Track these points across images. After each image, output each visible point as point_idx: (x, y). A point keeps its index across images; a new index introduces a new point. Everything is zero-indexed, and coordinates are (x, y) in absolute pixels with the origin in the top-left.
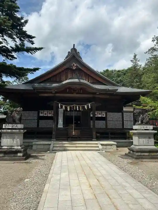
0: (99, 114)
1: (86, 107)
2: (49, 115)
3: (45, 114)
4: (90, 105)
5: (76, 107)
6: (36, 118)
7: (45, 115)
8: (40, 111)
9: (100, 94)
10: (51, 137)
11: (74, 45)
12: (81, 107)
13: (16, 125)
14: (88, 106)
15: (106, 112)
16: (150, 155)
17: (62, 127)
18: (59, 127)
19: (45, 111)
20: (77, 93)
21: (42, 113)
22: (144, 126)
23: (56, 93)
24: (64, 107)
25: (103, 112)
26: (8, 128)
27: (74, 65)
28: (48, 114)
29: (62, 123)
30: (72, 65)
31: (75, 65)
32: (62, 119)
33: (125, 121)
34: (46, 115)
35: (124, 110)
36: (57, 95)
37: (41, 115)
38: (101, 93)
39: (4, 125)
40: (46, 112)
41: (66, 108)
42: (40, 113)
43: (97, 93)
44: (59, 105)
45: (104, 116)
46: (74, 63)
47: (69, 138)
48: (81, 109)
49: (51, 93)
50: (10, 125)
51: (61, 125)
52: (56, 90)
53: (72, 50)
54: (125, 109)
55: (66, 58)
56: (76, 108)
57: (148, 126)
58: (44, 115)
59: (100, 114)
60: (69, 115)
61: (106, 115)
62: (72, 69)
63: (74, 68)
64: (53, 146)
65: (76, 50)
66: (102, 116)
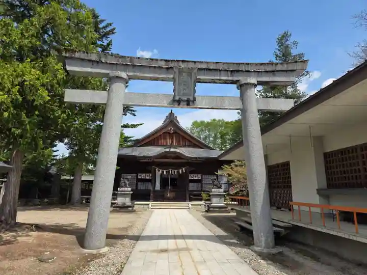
0: (194, 177)
1: (180, 171)
2: (147, 178)
4: (184, 170)
6: (135, 181)
12: (176, 171)
14: (182, 171)
17: (159, 189)
18: (156, 189)
21: (140, 176)
24: (161, 171)
25: (198, 175)
26: (122, 190)
27: (171, 129)
31: (173, 129)
32: (160, 181)
34: (145, 178)
37: (139, 177)
40: (144, 175)
41: (163, 172)
44: (157, 170)
45: (200, 179)
46: (171, 127)
47: (165, 199)
48: (176, 173)
51: (158, 186)
53: (170, 114)
55: (164, 122)
56: (172, 172)
58: (143, 178)
59: (196, 177)
61: (202, 178)
62: (169, 133)
63: (172, 132)
64: (151, 206)
65: (174, 114)
66: (198, 179)
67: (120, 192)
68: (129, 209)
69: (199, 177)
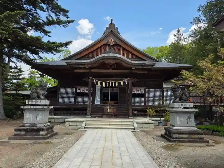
1: (122, 83)
3: (83, 90)
4: (126, 81)
5: (112, 83)
6: (74, 95)
8: (78, 87)
9: (136, 69)
10: (87, 114)
11: (112, 20)
12: (116, 83)
13: (39, 101)
14: (124, 83)
15: (145, 88)
16: (189, 137)
17: (99, 104)
18: (96, 103)
20: (113, 69)
21: (79, 89)
22: (182, 103)
23: (90, 68)
24: (99, 83)
25: (141, 88)
26: (31, 104)
27: (111, 40)
28: (86, 91)
29: (99, 99)
30: (110, 40)
31: (113, 40)
32: (99, 95)
33: (165, 98)
34: (84, 92)
35: (164, 87)
36: (93, 71)
37: (78, 91)
39: (27, 101)
40: (83, 88)
42: (78, 90)
43: (133, 68)
44: (95, 81)
45: (143, 93)
47: (105, 115)
48: (117, 85)
49: (85, 68)
50: (33, 101)
51: (98, 102)
52: (89, 66)
53: (110, 25)
55: (104, 33)
57: (187, 104)
58: (82, 92)
59: (138, 91)
60: (108, 92)
61: (145, 92)
62: (109, 45)
63: (112, 43)
64: (86, 124)
65: (114, 25)
66: (141, 93)
67: (27, 107)
68: (41, 133)
69: (142, 92)
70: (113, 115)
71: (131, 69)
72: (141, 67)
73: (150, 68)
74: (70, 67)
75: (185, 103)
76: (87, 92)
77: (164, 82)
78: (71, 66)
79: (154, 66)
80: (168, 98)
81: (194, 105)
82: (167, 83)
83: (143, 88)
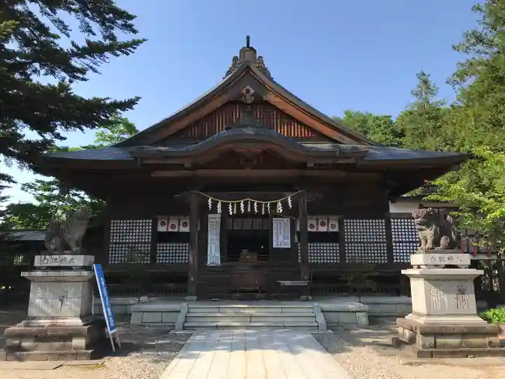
0: (320, 226)
2: (183, 229)
4: (290, 201)
5: (252, 204)
6: (148, 239)
7: (172, 228)
8: (159, 217)
9: (317, 167)
10: (186, 291)
11: (248, 38)
13: (72, 257)
15: (341, 216)
16: (463, 344)
19: (171, 217)
20: (254, 168)
21: (163, 224)
22: (441, 255)
23: (196, 167)
25: (331, 217)
26: (49, 264)
27: (248, 91)
28: (181, 227)
30: (244, 91)
31: (252, 92)
33: (396, 242)
34: (176, 230)
35: (391, 212)
37: (161, 229)
38: (320, 165)
39: (36, 256)
40: (174, 221)
42: (159, 225)
43: (309, 165)
44: (210, 201)
45: (336, 230)
46: (248, 87)
47: (235, 292)
49: (181, 167)
51: (214, 255)
53: (243, 51)
54: (393, 209)
55: (228, 73)
57: (455, 256)
58: (170, 230)
59: (323, 224)
60: (240, 228)
61: (341, 226)
63: (250, 100)
64: (186, 317)
65: (255, 51)
66: (331, 230)
67: (39, 273)
69: (333, 226)
70: (257, 292)
71: (303, 166)
72: (329, 161)
73: (354, 164)
74: (143, 165)
75: (450, 255)
76: (187, 229)
77: (390, 199)
78: (145, 162)
79: (365, 158)
80: (402, 242)
81: (473, 258)
82: (398, 203)
83: (336, 217)
